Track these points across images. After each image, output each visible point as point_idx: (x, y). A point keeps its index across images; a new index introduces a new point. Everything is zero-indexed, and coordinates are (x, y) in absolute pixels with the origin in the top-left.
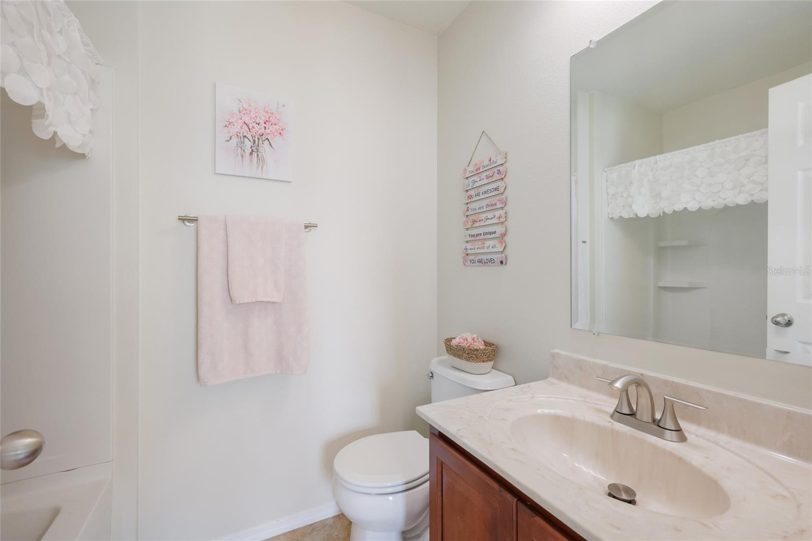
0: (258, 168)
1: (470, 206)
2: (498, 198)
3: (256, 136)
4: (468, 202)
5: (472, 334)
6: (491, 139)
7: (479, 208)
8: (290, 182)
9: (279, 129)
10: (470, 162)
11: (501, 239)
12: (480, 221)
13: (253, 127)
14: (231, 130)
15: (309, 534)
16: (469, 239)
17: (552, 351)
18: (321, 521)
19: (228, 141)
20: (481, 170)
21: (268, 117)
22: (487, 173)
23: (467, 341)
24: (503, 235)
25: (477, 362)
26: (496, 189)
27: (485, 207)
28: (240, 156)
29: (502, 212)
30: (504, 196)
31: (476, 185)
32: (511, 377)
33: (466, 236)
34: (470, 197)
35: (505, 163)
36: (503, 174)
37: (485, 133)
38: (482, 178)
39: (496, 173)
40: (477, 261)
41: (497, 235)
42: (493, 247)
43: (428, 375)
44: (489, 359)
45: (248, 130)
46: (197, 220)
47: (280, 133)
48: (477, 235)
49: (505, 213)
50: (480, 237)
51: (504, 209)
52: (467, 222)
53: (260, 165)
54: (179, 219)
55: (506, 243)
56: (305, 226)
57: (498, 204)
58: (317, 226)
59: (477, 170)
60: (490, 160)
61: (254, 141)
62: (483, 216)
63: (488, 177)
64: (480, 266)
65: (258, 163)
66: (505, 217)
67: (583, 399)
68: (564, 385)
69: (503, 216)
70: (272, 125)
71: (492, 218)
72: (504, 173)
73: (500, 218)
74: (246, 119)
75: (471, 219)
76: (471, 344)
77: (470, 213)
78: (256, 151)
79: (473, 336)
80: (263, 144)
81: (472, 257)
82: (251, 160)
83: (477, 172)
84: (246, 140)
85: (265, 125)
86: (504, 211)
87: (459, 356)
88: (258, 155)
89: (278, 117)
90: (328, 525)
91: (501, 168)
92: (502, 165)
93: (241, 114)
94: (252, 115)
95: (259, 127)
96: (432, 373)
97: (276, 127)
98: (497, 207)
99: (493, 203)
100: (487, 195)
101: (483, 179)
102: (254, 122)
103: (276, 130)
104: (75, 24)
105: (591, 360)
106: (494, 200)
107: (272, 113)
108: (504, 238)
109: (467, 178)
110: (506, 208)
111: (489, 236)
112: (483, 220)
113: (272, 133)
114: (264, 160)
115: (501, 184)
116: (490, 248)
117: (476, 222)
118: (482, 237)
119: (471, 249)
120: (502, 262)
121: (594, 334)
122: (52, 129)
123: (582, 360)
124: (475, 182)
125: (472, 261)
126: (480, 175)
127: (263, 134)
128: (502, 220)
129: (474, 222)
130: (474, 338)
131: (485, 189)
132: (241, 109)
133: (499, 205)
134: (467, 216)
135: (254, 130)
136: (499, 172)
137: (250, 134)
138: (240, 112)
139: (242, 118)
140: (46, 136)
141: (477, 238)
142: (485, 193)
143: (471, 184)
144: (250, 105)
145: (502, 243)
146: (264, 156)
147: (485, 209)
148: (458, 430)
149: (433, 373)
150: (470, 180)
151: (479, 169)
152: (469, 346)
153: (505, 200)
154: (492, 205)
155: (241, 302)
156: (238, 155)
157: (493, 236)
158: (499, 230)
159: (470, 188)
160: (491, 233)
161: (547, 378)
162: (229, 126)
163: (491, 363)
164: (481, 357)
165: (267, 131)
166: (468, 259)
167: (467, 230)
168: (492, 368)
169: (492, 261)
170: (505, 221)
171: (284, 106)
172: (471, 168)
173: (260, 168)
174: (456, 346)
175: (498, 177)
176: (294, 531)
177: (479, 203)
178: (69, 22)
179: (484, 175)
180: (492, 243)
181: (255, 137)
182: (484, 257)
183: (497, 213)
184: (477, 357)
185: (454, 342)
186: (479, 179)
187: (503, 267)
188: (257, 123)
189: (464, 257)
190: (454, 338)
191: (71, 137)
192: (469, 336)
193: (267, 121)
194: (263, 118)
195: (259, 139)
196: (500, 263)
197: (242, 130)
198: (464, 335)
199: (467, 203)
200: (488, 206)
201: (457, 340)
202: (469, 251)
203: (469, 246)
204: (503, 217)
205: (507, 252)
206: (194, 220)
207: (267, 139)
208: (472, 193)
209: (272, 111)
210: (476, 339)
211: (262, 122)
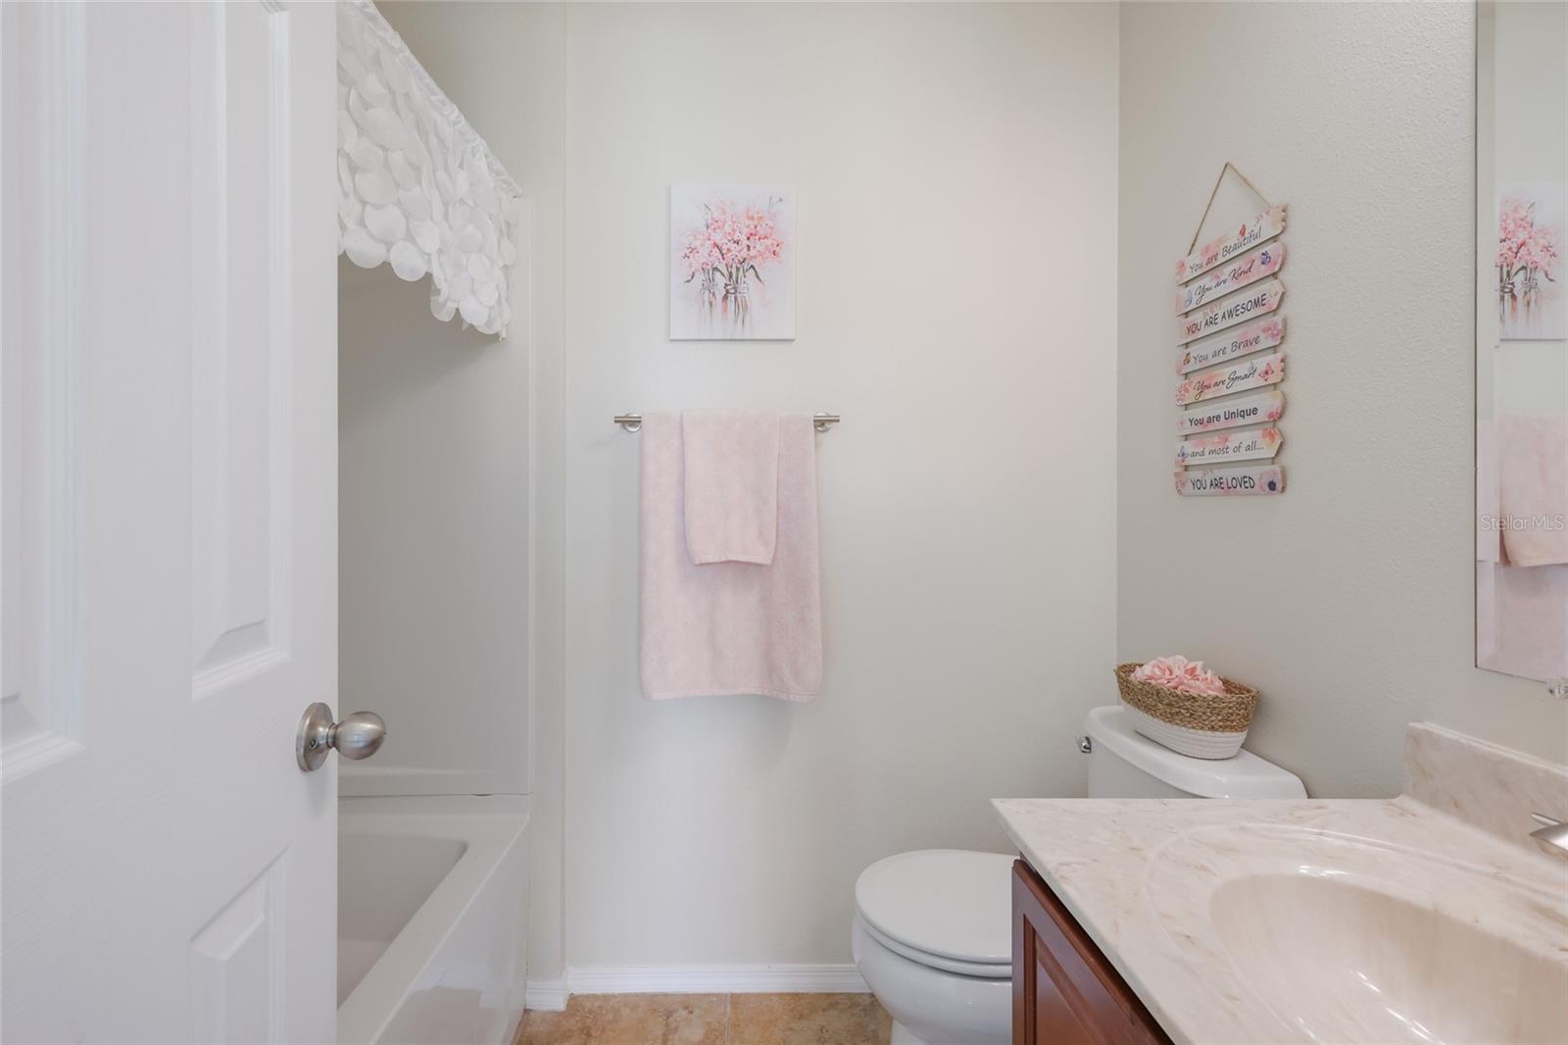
0: (736, 321)
1: (1194, 350)
2: (1263, 323)
3: (734, 265)
4: (1189, 340)
5: (1189, 662)
6: (1245, 180)
7: (1215, 355)
8: (792, 340)
9: (773, 244)
10: (1193, 245)
11: (1270, 425)
12: (1216, 384)
13: (729, 250)
14: (693, 262)
15: (824, 1010)
16: (1189, 430)
17: (1412, 724)
18: (849, 994)
19: (689, 281)
20: (1221, 259)
21: (752, 227)
22: (1235, 265)
23: (1171, 674)
24: (1278, 416)
25: (1193, 728)
26: (1257, 303)
27: (1228, 350)
28: (707, 305)
29: (1272, 359)
30: (1278, 319)
31: (1208, 297)
32: (1296, 778)
33: (1182, 423)
34: (1193, 329)
35: (1282, 232)
36: (1275, 264)
37: (1233, 168)
38: (1222, 278)
39: (1258, 263)
40: (1209, 484)
41: (1261, 417)
42: (1248, 448)
43: (1079, 743)
44: (1227, 725)
45: (720, 256)
46: (640, 422)
47: (774, 252)
48: (1210, 420)
49: (1283, 361)
50: (1217, 425)
51: (1278, 349)
52: (1186, 390)
53: (740, 316)
54: (616, 422)
55: (1283, 437)
56: (815, 421)
57: (1262, 339)
58: (838, 421)
59: (1210, 261)
60: (1242, 233)
61: (731, 274)
62: (1225, 372)
63: (1236, 275)
64: (1218, 495)
65: (736, 314)
66: (1283, 370)
67: (1493, 870)
68: (1449, 823)
69: (1277, 366)
70: (759, 239)
71: (1246, 376)
72: (1280, 262)
73: (1267, 373)
74: (718, 237)
75: (1196, 380)
76: (1182, 684)
77: (1192, 366)
78: (733, 291)
79: (1191, 665)
80: (745, 277)
81: (1195, 475)
82: (725, 310)
83: (1212, 268)
84: (718, 274)
85: (747, 242)
86: (1279, 355)
87: (1148, 709)
88: (736, 298)
89: (771, 224)
90: (859, 1005)
91: (1269, 248)
92: (1274, 238)
93: (710, 230)
94: (727, 228)
95: (738, 248)
96: (1087, 739)
97: (768, 242)
98: (1259, 347)
99: (1251, 336)
100: (1235, 320)
101: (1224, 282)
102: (729, 241)
103: (767, 247)
104: (482, 149)
105: (1542, 765)
106: (1252, 331)
107: (760, 218)
108: (1282, 424)
109: (1186, 284)
110: (1286, 348)
111: (1240, 421)
112: (1223, 382)
113: (761, 255)
114: (746, 306)
115: (1271, 288)
116: (1242, 449)
117: (1208, 387)
118: (1222, 424)
119: (1194, 455)
120: (1272, 486)
121: (1551, 692)
122: (451, 306)
123: (1510, 762)
124: (1204, 290)
125: (1198, 484)
126: (1217, 272)
127: (745, 259)
128: (1272, 379)
129: (1203, 387)
130: (1193, 670)
131: (1228, 304)
132: (709, 222)
133: (1266, 342)
134: (1186, 374)
135: (729, 255)
136: (1266, 259)
137: (724, 262)
138: (708, 227)
139: (712, 238)
140: (445, 316)
141: (1211, 427)
142: (1230, 314)
143: (1195, 298)
144: (724, 212)
145: (1272, 437)
146: (747, 299)
147: (1230, 355)
148: (1061, 864)
149: (1092, 740)
150: (1194, 286)
151: (1215, 257)
152: (1176, 688)
153: (1280, 327)
154: (1247, 343)
155: (703, 561)
156: (704, 303)
157: (1249, 420)
158: (1267, 403)
159: (1193, 306)
160: (1243, 414)
161: (1393, 796)
162: (691, 256)
163: (1240, 737)
164: (1204, 717)
165: (753, 252)
166: (1190, 478)
167: (1186, 409)
168: (1242, 747)
169: (1246, 482)
170: (1282, 380)
171: (781, 200)
172: (1197, 258)
173: (740, 321)
174: (1140, 683)
175: (1265, 270)
176: (797, 994)
177: (1216, 340)
178: (473, 148)
179: (1228, 270)
180: (1245, 437)
181: (731, 267)
182: (1227, 474)
183: (1261, 363)
184: (1192, 714)
185: (1139, 675)
186: (1215, 283)
187: (1275, 498)
188: (735, 242)
189: (1177, 475)
190: (1141, 665)
191: (476, 314)
192: (1178, 664)
193: (751, 235)
194: (746, 231)
195: (738, 269)
196: (1267, 489)
197: (711, 259)
198: (1169, 661)
199: (1187, 344)
200: (1236, 346)
201: (1147, 670)
202: (1189, 457)
203: (1189, 447)
204: (1277, 371)
205: (1287, 459)
206: (635, 422)
207: (752, 267)
208: (1198, 317)
209: (760, 215)
210: (1198, 672)
211: (743, 238)
